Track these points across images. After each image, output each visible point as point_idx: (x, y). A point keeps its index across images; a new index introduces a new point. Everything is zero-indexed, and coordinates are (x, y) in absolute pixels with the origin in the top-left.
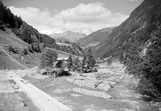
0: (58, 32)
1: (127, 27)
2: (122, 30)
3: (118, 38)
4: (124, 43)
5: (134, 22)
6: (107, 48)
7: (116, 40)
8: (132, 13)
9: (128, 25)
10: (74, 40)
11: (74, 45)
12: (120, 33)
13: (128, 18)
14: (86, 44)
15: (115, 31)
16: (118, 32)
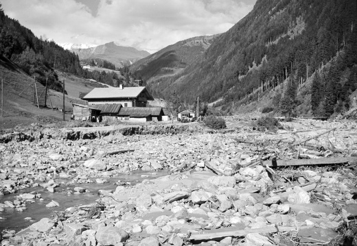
0: (84, 47)
1: (249, 32)
2: (237, 40)
3: (230, 56)
4: (251, 67)
5: (268, 19)
6: (204, 82)
7: (225, 62)
9: (251, 28)
10: (122, 63)
11: (125, 72)
12: (234, 45)
13: (250, 13)
15: (221, 42)
16: (227, 45)
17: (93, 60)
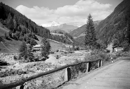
0: (55, 25)
1: (111, 20)
2: (107, 22)
3: (104, 28)
5: (118, 15)
7: (102, 30)
8: (116, 8)
9: (112, 18)
10: (69, 31)
11: (66, 35)
12: (106, 24)
13: (112, 13)
14: (78, 34)
15: (102, 23)
16: (104, 24)
17: (58, 30)
